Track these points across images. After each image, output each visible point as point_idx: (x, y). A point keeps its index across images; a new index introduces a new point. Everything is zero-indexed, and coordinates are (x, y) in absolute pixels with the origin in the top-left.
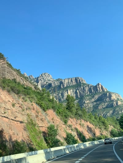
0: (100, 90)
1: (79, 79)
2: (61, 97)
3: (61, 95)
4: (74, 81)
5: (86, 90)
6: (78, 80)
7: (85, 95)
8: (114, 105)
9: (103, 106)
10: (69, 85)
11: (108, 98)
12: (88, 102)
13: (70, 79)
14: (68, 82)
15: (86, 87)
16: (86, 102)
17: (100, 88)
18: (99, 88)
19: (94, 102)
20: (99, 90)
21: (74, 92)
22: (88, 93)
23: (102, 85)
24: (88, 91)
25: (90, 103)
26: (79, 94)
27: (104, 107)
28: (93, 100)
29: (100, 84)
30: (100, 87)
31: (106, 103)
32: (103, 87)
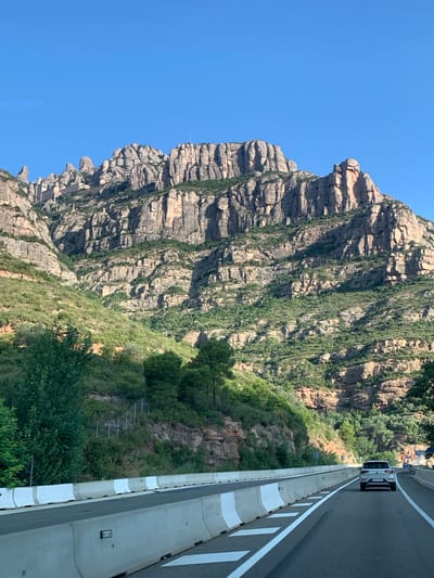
0: (346, 197)
1: (256, 147)
2: (126, 226)
3: (129, 217)
4: (228, 160)
5: (270, 199)
6: (253, 156)
7: (258, 223)
8: (394, 272)
9: (324, 279)
10: (198, 176)
11: (370, 238)
12: (250, 256)
13: (213, 147)
14: (198, 164)
15: (272, 182)
16: (238, 256)
17: (351, 192)
18: (344, 187)
19: (289, 259)
20: (340, 199)
21: (204, 209)
22: (279, 215)
23: (361, 175)
24: (278, 207)
25: (263, 265)
26: (230, 219)
27: (327, 285)
28: (287, 249)
29: (353, 163)
30: (350, 184)
31: (351, 268)
32: (370, 184)
